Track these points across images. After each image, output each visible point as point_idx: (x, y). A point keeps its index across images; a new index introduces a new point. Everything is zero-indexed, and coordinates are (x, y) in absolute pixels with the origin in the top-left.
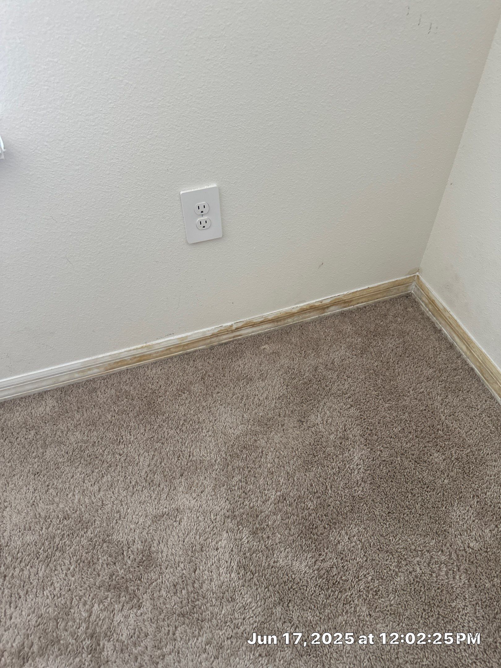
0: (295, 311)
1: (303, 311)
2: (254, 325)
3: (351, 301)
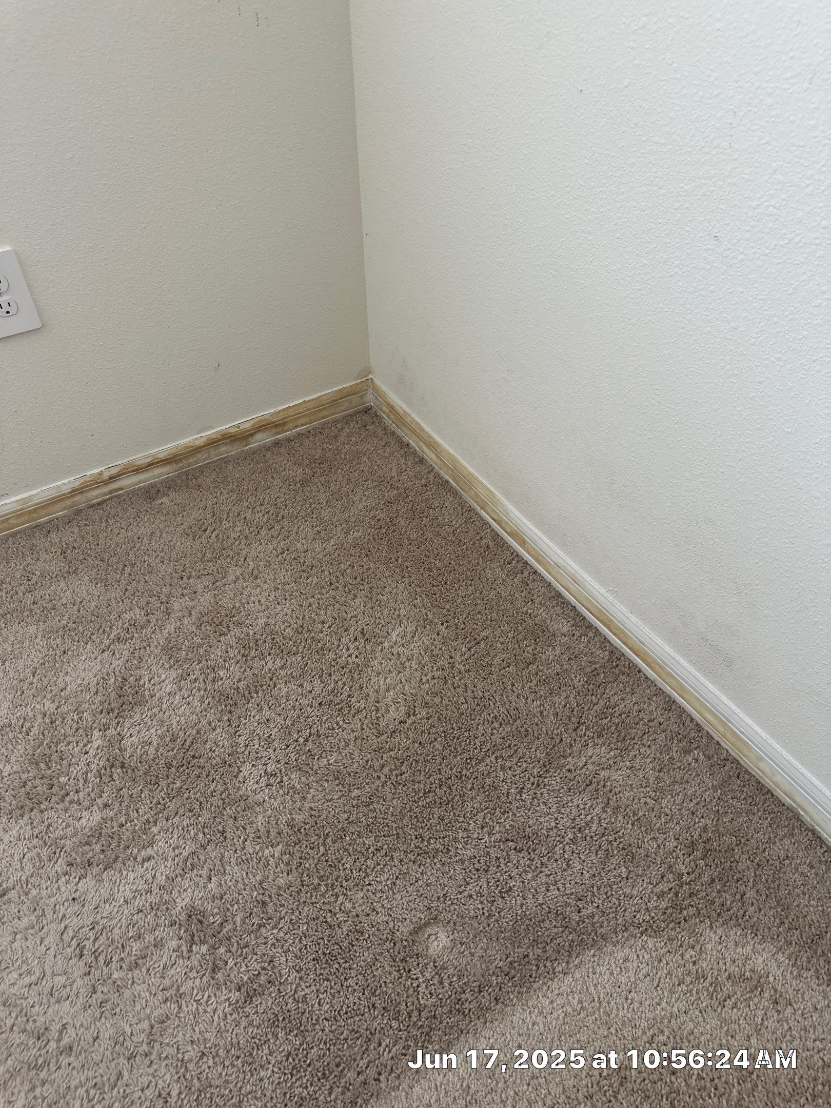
0: (200, 442)
3: (285, 424)
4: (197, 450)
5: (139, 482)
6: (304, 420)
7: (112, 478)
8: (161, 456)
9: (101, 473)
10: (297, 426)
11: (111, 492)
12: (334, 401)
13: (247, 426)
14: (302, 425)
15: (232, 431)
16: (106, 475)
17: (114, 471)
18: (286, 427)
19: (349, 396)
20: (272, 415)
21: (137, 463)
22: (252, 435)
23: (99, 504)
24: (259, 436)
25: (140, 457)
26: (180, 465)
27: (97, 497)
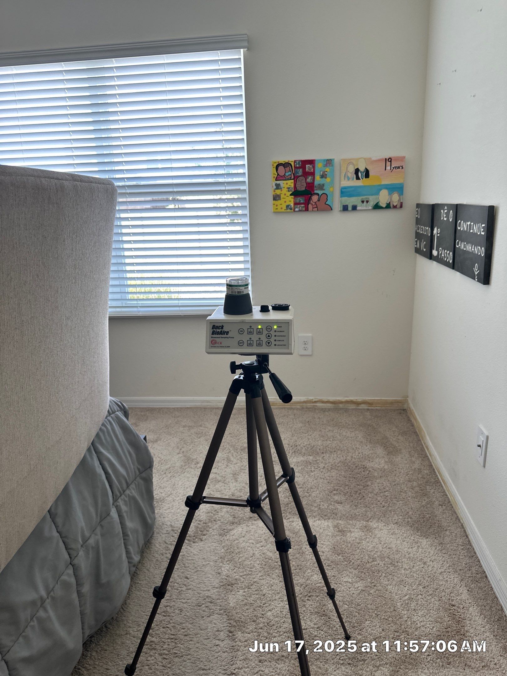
0: (343, 400)
1: (347, 402)
2: (323, 402)
3: (372, 404)
4: (341, 402)
5: (322, 406)
6: (379, 405)
7: (315, 402)
8: (331, 400)
9: (313, 399)
10: (376, 407)
11: (313, 406)
12: (392, 403)
13: (360, 400)
14: (378, 407)
15: (354, 400)
16: (314, 400)
17: (316, 400)
18: (373, 406)
19: (398, 402)
20: (368, 400)
21: (323, 400)
22: (360, 404)
23: (309, 408)
24: (362, 405)
25: (325, 398)
26: (335, 405)
27: (309, 406)
